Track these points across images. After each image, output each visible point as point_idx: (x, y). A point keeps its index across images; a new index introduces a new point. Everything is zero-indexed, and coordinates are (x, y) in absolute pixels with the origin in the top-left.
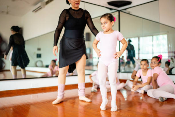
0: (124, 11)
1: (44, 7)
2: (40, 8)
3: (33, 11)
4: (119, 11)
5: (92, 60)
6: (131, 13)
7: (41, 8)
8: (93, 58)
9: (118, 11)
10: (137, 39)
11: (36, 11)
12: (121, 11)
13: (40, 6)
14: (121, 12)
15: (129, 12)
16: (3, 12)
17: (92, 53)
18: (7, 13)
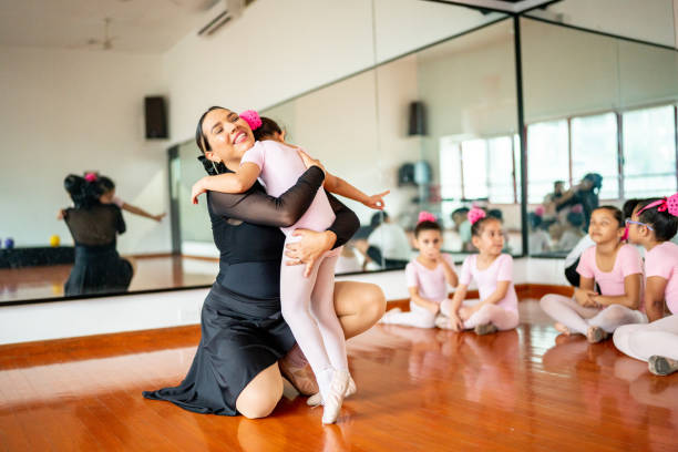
0: (537, 13)
1: (240, 14)
2: (224, 20)
3: (201, 32)
4: (516, 16)
5: (440, 211)
6: (565, 21)
7: (228, 19)
8: (442, 200)
9: (511, 14)
10: (611, 118)
11: (211, 33)
12: (522, 13)
13: (225, 13)
14: (523, 20)
15: (560, 16)
16: (92, 42)
17: (435, 183)
18: (108, 45)
